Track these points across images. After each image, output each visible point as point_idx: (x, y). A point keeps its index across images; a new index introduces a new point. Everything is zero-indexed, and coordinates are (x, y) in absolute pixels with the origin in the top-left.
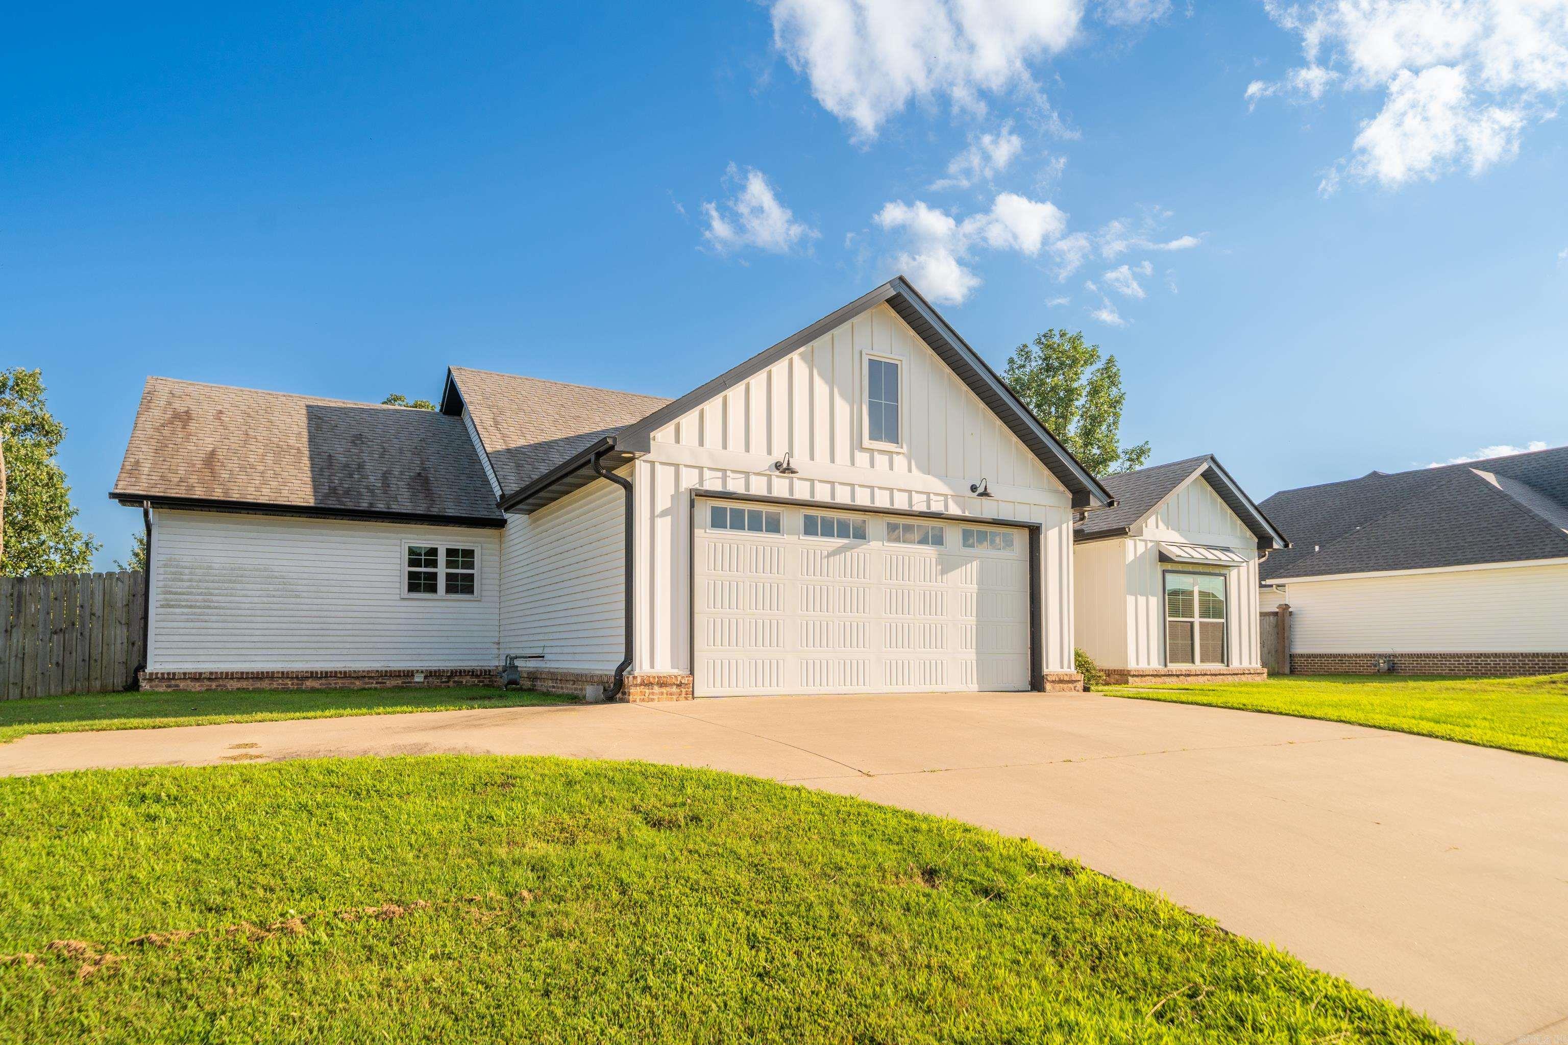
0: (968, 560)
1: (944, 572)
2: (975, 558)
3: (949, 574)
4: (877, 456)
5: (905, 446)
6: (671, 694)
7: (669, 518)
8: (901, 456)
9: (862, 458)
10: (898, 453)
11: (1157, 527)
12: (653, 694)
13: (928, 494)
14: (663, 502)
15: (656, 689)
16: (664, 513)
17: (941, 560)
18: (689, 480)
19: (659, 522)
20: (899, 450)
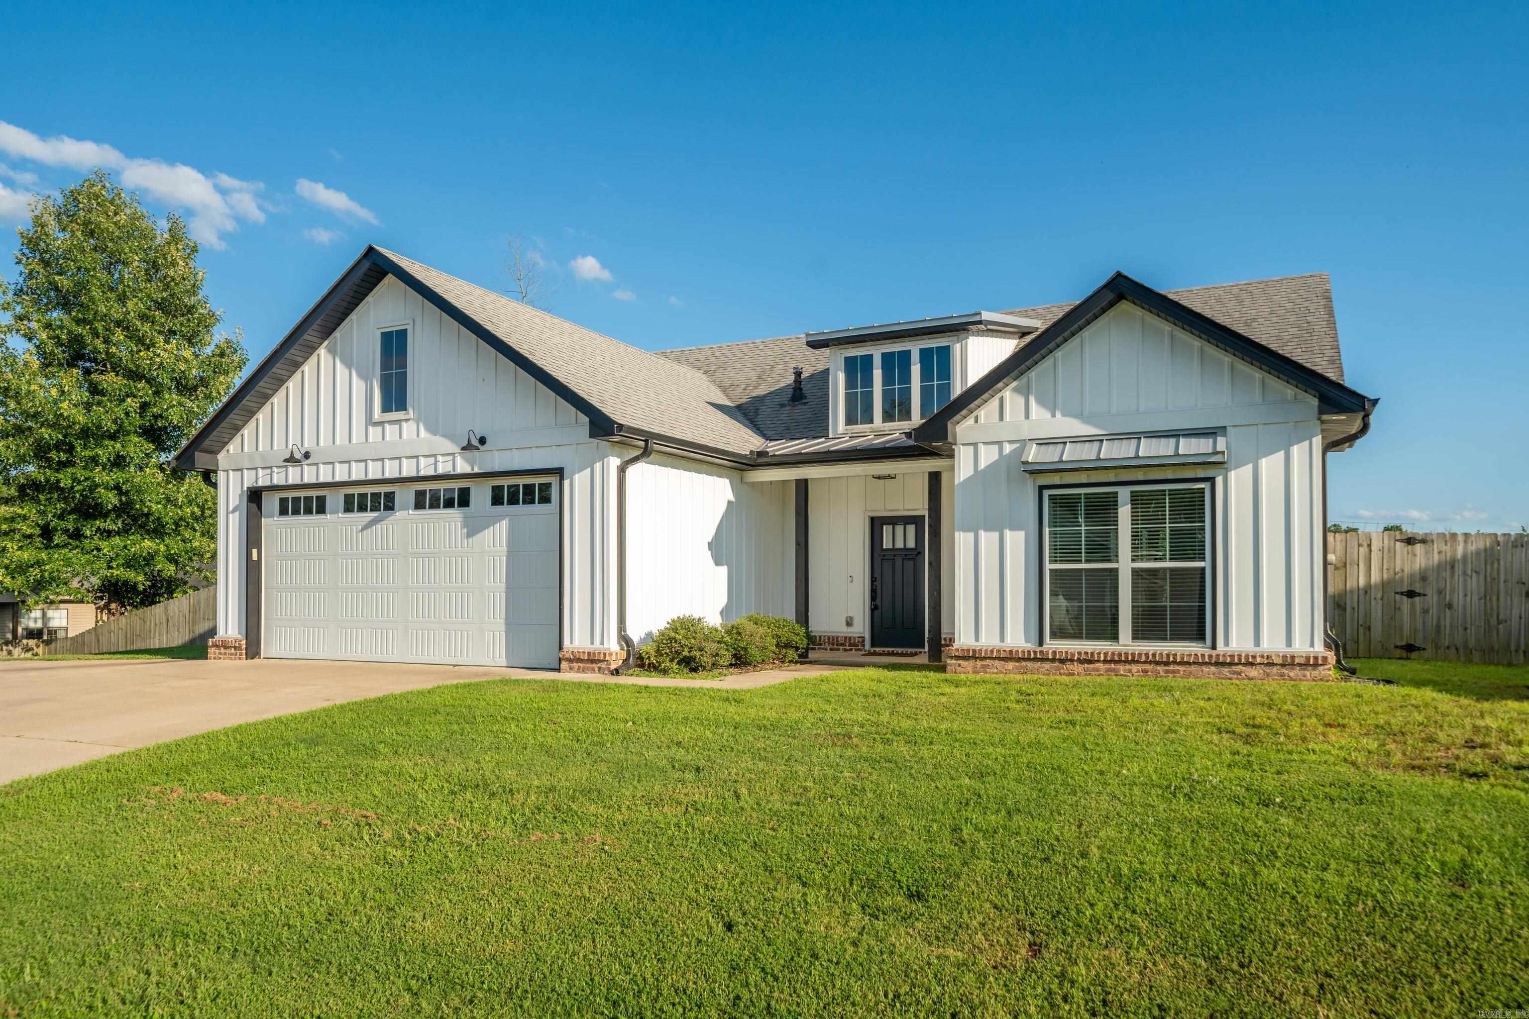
0: (498, 519)
1: (469, 535)
2: (503, 517)
3: (475, 538)
4: (387, 426)
5: (411, 411)
6: (231, 654)
7: (237, 513)
8: (410, 422)
9: (374, 433)
10: (407, 420)
11: (1027, 416)
12: (220, 653)
13: (435, 456)
14: (234, 502)
15: (222, 651)
16: (234, 511)
17: (465, 524)
18: (249, 480)
19: (231, 516)
20: (407, 417)
